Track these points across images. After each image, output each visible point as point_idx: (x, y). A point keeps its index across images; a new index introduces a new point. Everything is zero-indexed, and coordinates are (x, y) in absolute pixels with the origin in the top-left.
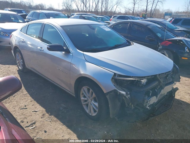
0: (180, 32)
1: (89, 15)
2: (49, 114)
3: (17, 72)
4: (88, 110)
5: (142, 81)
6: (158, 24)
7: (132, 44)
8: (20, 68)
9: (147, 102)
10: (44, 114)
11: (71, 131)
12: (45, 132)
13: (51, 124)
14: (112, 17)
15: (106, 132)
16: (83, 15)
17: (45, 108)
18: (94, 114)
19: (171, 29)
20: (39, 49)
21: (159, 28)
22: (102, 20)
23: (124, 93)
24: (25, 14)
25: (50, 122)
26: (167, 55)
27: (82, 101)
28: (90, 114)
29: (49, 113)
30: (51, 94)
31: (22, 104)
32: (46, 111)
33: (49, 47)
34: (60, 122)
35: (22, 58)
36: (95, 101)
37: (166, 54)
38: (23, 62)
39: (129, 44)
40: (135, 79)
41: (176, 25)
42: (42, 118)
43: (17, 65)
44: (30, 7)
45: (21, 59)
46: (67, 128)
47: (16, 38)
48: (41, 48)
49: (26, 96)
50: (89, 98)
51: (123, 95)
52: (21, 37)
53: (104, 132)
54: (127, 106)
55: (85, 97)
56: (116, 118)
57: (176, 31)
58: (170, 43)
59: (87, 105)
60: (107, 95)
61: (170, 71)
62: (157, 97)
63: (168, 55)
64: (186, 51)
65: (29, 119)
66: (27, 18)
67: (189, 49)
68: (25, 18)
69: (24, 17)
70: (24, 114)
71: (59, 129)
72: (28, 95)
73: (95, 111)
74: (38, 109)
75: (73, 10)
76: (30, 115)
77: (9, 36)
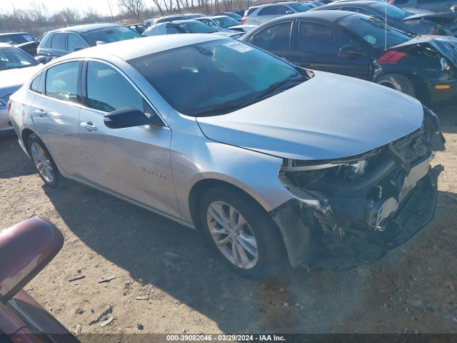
0: (418, 22)
1: (190, 18)
2: (140, 282)
3: (42, 191)
4: (232, 255)
5: (355, 165)
6: (361, 11)
7: (310, 75)
8: (47, 179)
9: (376, 216)
10: (128, 284)
11: (202, 316)
12: (139, 329)
13: (150, 306)
14: (246, 14)
15: (286, 304)
16: (174, 22)
17: (127, 269)
18: (250, 266)
19: (395, 19)
20: (85, 127)
21: (368, 21)
22: (223, 25)
23: (314, 203)
24: (32, 42)
25: (146, 301)
26: (399, 87)
27: (213, 237)
28: (241, 266)
29: (140, 280)
30: (134, 230)
31: (71, 270)
32: (131, 275)
33: (108, 119)
34: (171, 298)
35: (48, 155)
36: (247, 233)
37: (395, 84)
38: (53, 164)
39: (305, 78)
40: (336, 165)
41: (405, 7)
42: (125, 295)
43: (40, 173)
44: (42, 24)
45: (45, 158)
46: (189, 309)
47: (23, 108)
48: (90, 123)
49: (76, 247)
50: (231, 227)
51: (313, 207)
52: (34, 105)
53: (282, 305)
54: (325, 233)
55: (219, 226)
56: (304, 266)
57: (407, 22)
58: (401, 54)
59: (229, 245)
60: (275, 215)
61: (418, 130)
62: (397, 199)
63: (400, 85)
64: (442, 69)
65: (95, 302)
66: (38, 52)
67: (449, 63)
68: (34, 53)
69: (30, 50)
70: (80, 291)
71: (171, 314)
72: (81, 243)
73: (251, 257)
74: (111, 274)
75: (147, 12)
76: (94, 291)
77: (4, 105)
